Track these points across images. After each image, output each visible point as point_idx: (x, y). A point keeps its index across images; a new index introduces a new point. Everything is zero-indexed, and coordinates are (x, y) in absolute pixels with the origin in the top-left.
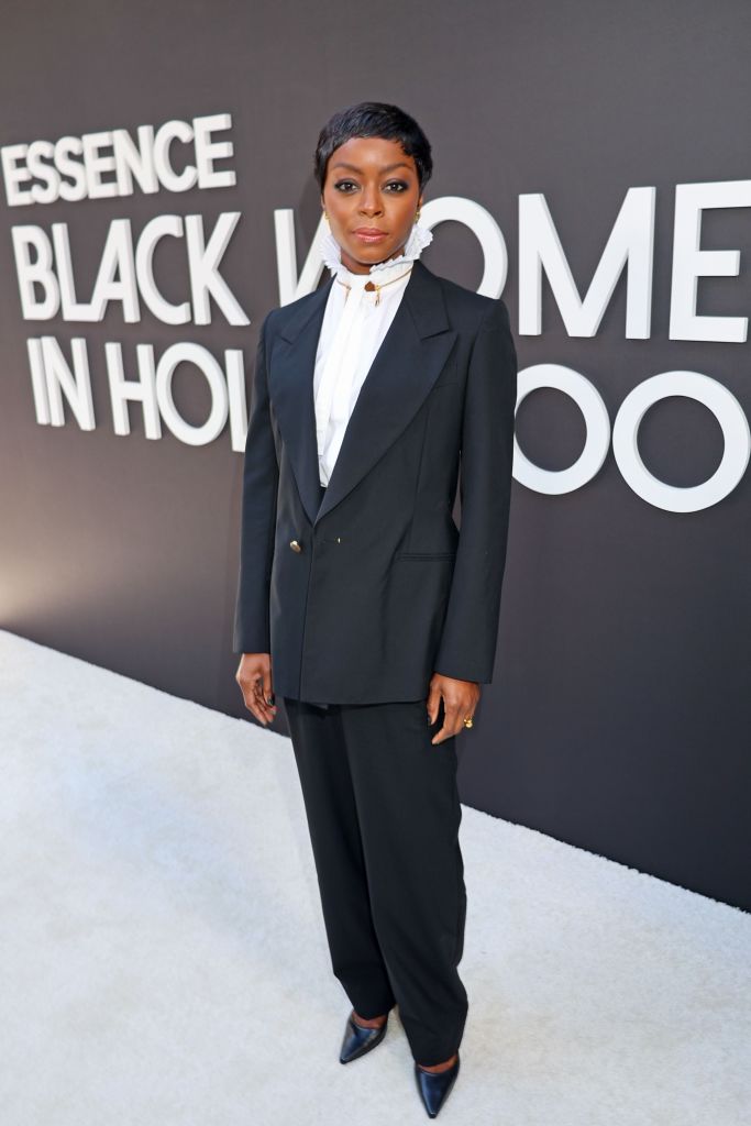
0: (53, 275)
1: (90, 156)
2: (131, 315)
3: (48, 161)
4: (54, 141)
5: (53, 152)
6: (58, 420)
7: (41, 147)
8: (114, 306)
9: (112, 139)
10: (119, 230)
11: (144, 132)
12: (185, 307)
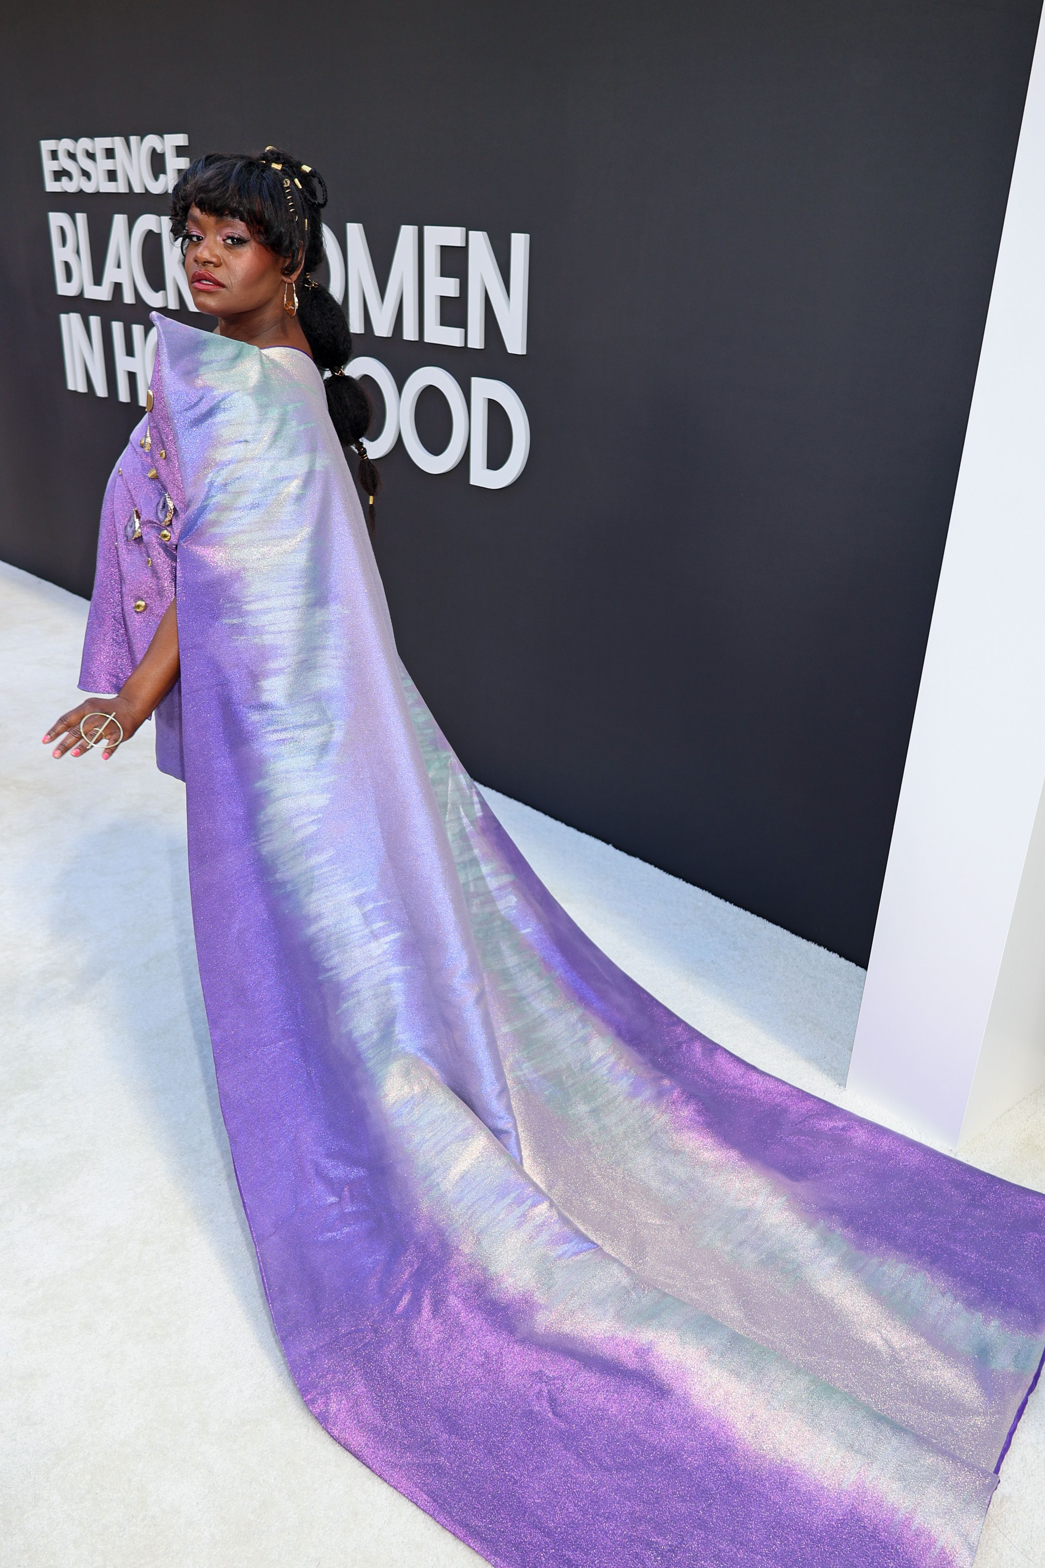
0: (76, 255)
1: (100, 155)
2: (128, 298)
3: (72, 156)
4: (76, 139)
5: (75, 148)
6: (82, 388)
7: (66, 144)
8: (118, 287)
9: (113, 143)
10: (119, 221)
11: (134, 139)
12: (161, 292)
